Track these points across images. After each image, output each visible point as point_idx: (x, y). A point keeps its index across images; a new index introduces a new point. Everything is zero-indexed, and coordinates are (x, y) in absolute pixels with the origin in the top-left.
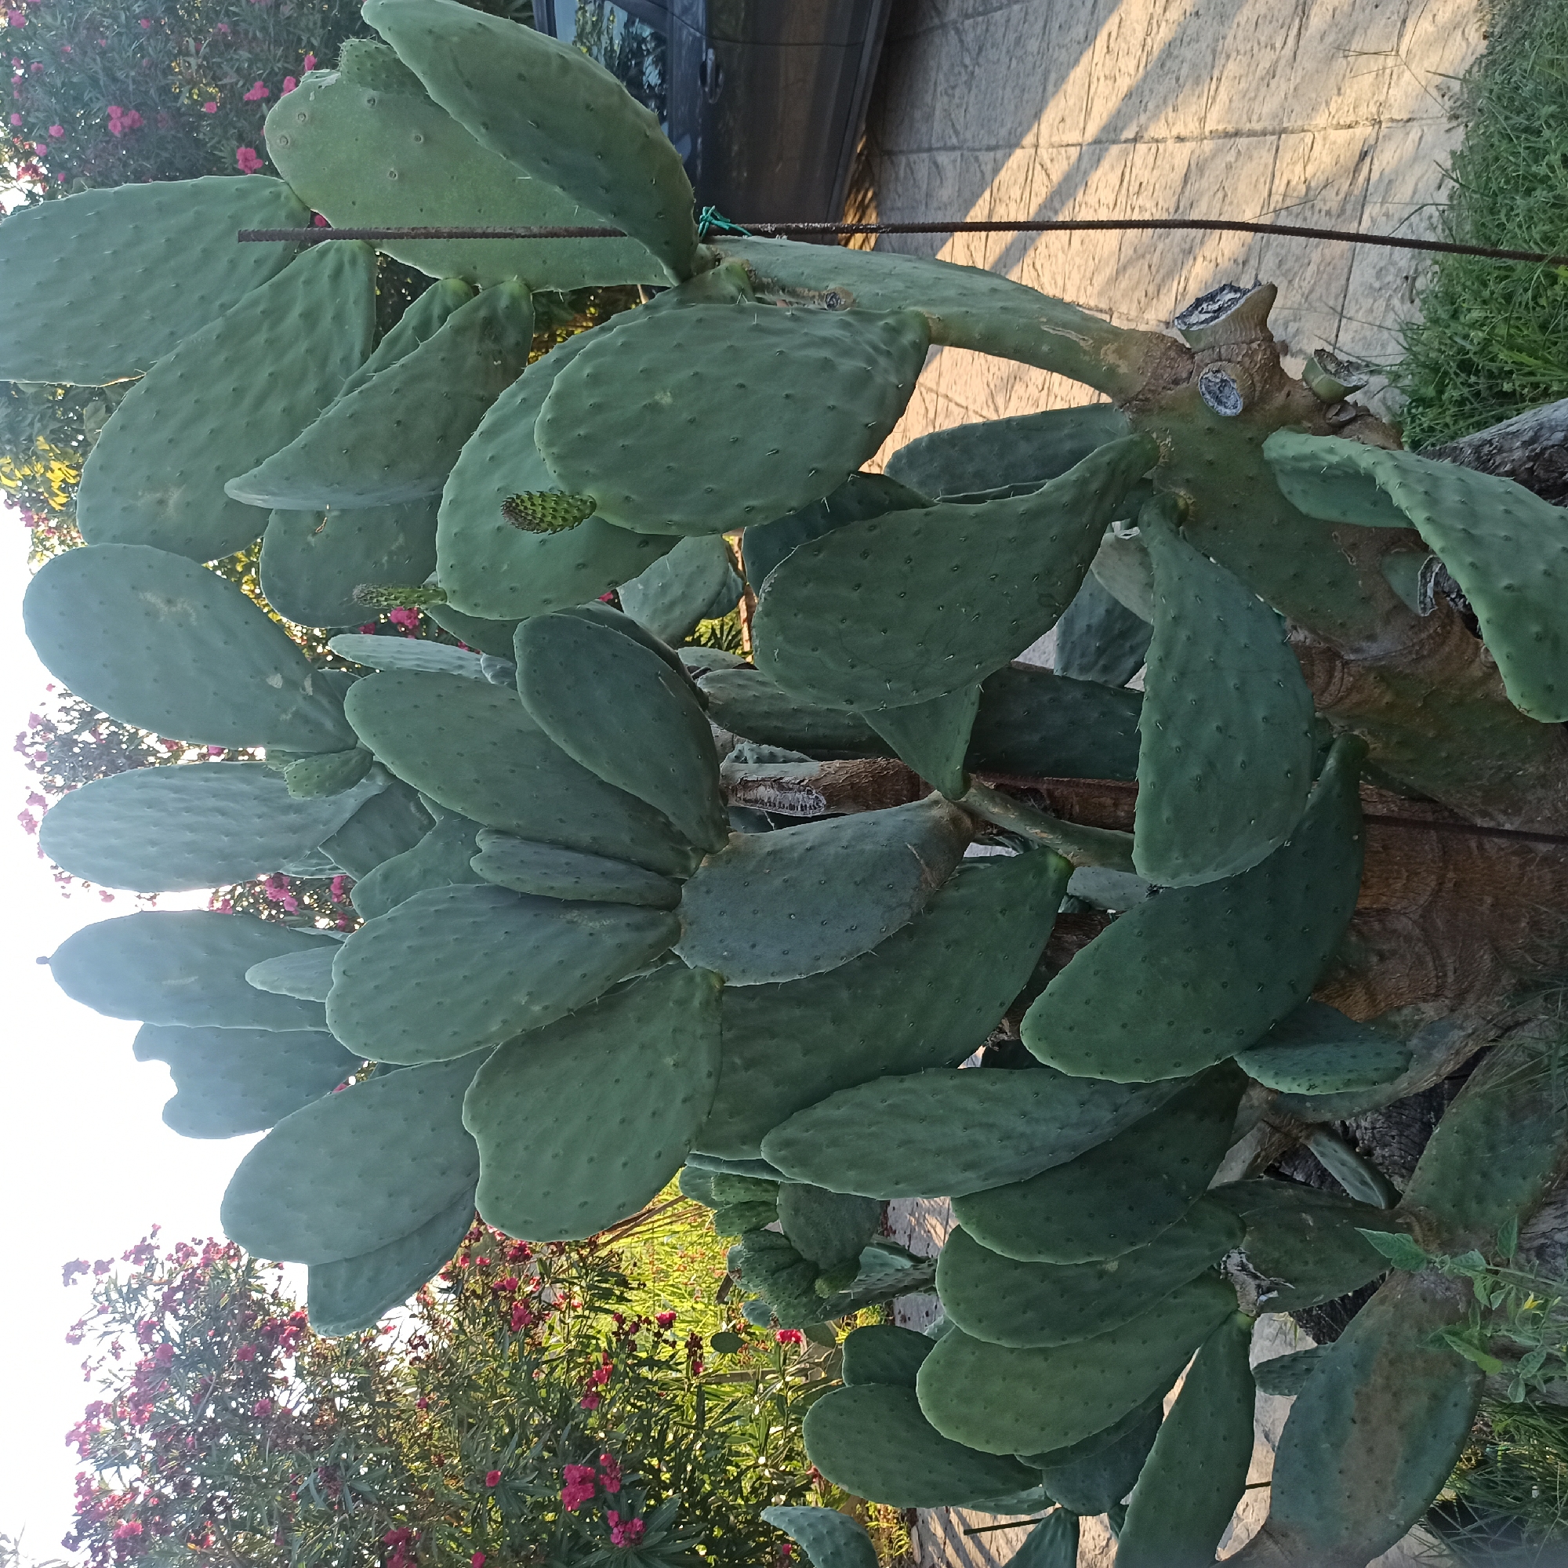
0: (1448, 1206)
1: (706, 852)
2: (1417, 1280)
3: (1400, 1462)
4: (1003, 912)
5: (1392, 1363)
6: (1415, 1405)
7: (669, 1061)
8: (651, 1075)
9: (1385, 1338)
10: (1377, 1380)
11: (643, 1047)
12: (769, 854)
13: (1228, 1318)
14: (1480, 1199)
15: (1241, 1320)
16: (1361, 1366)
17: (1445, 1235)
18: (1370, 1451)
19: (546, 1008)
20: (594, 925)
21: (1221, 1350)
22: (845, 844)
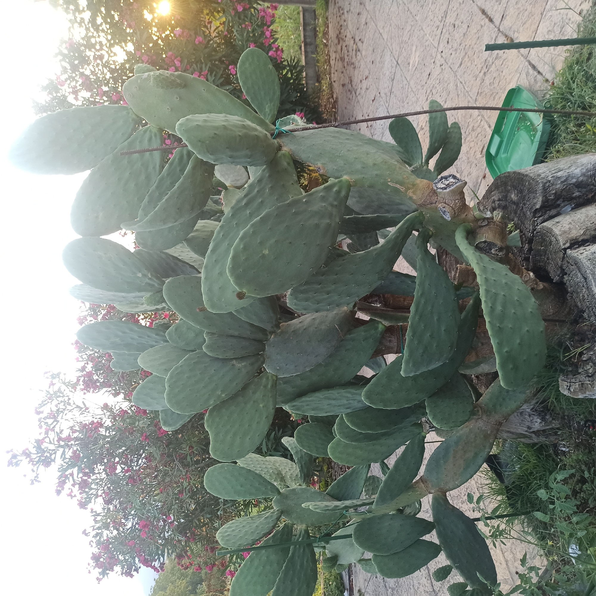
0: (491, 406)
1: (273, 332)
2: (478, 423)
3: (462, 469)
4: (363, 341)
5: (465, 443)
6: (470, 455)
7: (261, 406)
8: (256, 411)
9: (465, 437)
10: (460, 447)
11: (254, 402)
12: (293, 331)
13: (419, 433)
14: (501, 405)
15: (423, 434)
16: (457, 443)
17: (488, 413)
18: (454, 465)
19: (226, 395)
20: (240, 365)
21: (416, 441)
22: (316, 326)
